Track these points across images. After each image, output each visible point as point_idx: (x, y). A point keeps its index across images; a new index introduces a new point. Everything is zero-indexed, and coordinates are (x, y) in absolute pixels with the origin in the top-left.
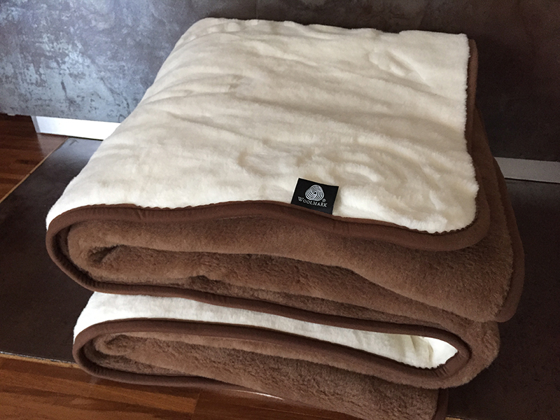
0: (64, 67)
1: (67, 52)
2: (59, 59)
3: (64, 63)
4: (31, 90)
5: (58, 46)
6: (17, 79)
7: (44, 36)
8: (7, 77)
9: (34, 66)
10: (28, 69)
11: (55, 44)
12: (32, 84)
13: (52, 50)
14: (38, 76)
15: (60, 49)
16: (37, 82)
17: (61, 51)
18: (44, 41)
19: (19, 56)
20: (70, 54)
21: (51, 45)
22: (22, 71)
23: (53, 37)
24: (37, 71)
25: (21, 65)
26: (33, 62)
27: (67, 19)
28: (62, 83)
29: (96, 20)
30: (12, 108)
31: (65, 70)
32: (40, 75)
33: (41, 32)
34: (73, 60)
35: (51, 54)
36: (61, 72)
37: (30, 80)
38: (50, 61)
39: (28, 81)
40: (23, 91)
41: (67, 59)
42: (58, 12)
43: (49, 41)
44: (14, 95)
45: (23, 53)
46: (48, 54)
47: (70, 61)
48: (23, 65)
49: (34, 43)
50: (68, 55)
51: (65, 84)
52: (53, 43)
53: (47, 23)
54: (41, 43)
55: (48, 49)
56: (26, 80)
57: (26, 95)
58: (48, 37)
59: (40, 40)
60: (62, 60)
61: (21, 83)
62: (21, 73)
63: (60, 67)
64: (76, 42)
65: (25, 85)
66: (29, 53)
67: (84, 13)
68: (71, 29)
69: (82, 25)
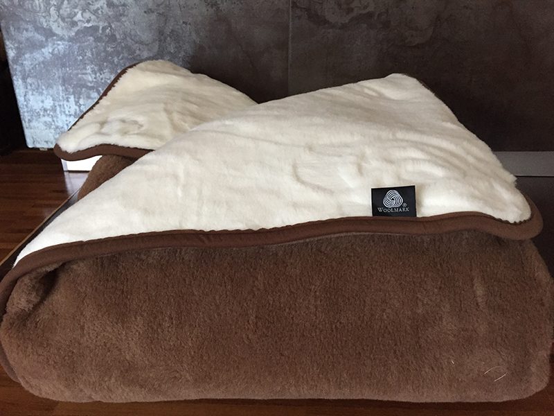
1: (109, 81)
2: (100, 89)
4: (68, 122)
5: (101, 76)
6: (55, 111)
7: (88, 67)
8: (45, 110)
9: (75, 98)
10: (68, 101)
11: (98, 74)
12: (70, 115)
13: (95, 80)
14: (77, 108)
15: (102, 79)
16: (75, 113)
17: (103, 81)
18: (88, 72)
19: (61, 88)
21: (94, 76)
22: (61, 103)
23: (96, 68)
24: (77, 102)
25: (61, 98)
26: (74, 93)
27: (112, 50)
29: (140, 49)
30: (47, 142)
32: (80, 106)
33: (85, 64)
35: (92, 85)
37: (69, 112)
38: (91, 92)
39: (67, 112)
40: (60, 124)
42: (103, 44)
43: (92, 71)
44: (50, 128)
45: (64, 85)
46: (89, 84)
48: (63, 97)
49: (78, 74)
52: (96, 74)
53: (92, 54)
54: (84, 74)
55: (91, 79)
56: (64, 112)
57: (62, 128)
58: (91, 68)
59: (84, 71)
60: (103, 90)
61: (59, 116)
62: (60, 106)
65: (64, 116)
66: (70, 85)
67: (130, 44)
68: (116, 60)
69: (126, 55)
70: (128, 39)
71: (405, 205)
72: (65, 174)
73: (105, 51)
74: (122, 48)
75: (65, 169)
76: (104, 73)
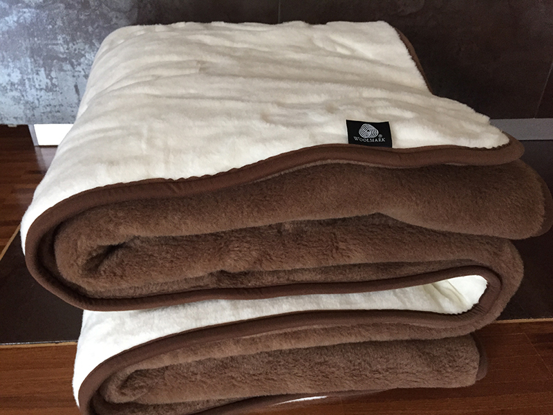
0: (79, 68)
1: (83, 52)
2: (74, 60)
3: (79, 64)
4: (39, 97)
5: (74, 47)
6: (24, 84)
7: (59, 37)
8: (12, 84)
9: (45, 70)
10: (37, 74)
11: (71, 45)
12: (41, 89)
13: (67, 51)
14: (48, 81)
15: (75, 50)
16: (47, 87)
17: (76, 52)
18: (59, 42)
19: (29, 60)
20: (87, 55)
21: (66, 46)
22: (30, 77)
23: (68, 38)
24: (48, 76)
25: (29, 70)
26: (44, 66)
27: (86, 18)
28: (76, 87)
29: (117, 17)
30: (16, 118)
31: (80, 72)
32: (52, 79)
33: (56, 33)
34: (89, 60)
35: (65, 56)
36: (76, 74)
37: (39, 85)
38: (63, 64)
39: (37, 86)
40: (30, 99)
41: (82, 60)
42: (76, 11)
43: (64, 42)
44: (19, 103)
45: (33, 57)
46: (61, 56)
47: (86, 62)
48: (32, 70)
49: (47, 45)
50: (84, 56)
51: (79, 87)
52: (68, 45)
53: (64, 23)
54: (54, 44)
55: (62, 50)
56: (34, 86)
57: (33, 103)
58: (63, 38)
59: (54, 42)
60: (77, 61)
61: (28, 90)
62: (29, 79)
63: (74, 68)
64: (94, 41)
65: (33, 91)
66: (40, 56)
67: (105, 11)
68: (90, 29)
69: (101, 23)
70: (103, 5)
71: (380, 136)
72: (36, 149)
73: (78, 19)
74: (97, 15)
75: (35, 144)
76: (77, 43)
